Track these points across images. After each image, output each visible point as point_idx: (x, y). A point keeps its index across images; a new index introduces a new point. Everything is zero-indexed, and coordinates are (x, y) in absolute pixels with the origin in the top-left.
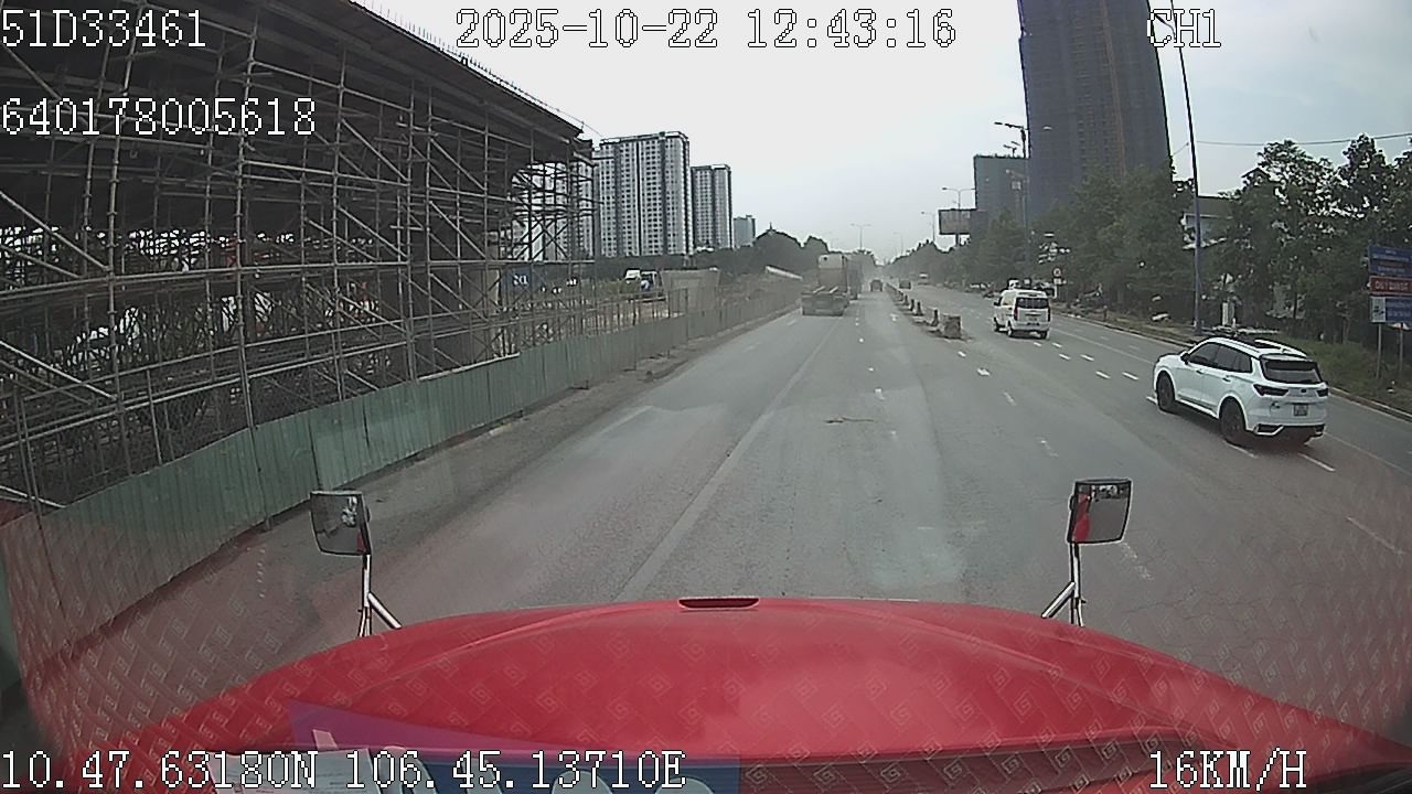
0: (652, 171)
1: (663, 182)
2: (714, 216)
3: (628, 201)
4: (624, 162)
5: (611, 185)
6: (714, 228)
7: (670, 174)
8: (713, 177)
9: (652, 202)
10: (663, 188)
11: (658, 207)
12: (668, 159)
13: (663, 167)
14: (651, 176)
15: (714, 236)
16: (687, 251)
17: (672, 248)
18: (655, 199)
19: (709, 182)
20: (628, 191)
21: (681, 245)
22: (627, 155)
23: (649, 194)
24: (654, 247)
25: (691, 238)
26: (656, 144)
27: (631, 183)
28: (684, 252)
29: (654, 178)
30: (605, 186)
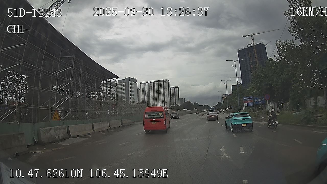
0: (162, 88)
1: (164, 91)
2: (175, 98)
3: (156, 95)
4: (155, 86)
5: (153, 91)
6: (175, 101)
7: (165, 89)
8: (175, 89)
9: (162, 95)
10: (164, 92)
12: (165, 86)
17: (166, 105)
19: (174, 91)
20: (156, 93)
21: (168, 105)
23: (161, 93)
24: (162, 105)
25: (170, 103)
26: (162, 82)
27: (157, 91)
29: (162, 90)
30: (151, 91)
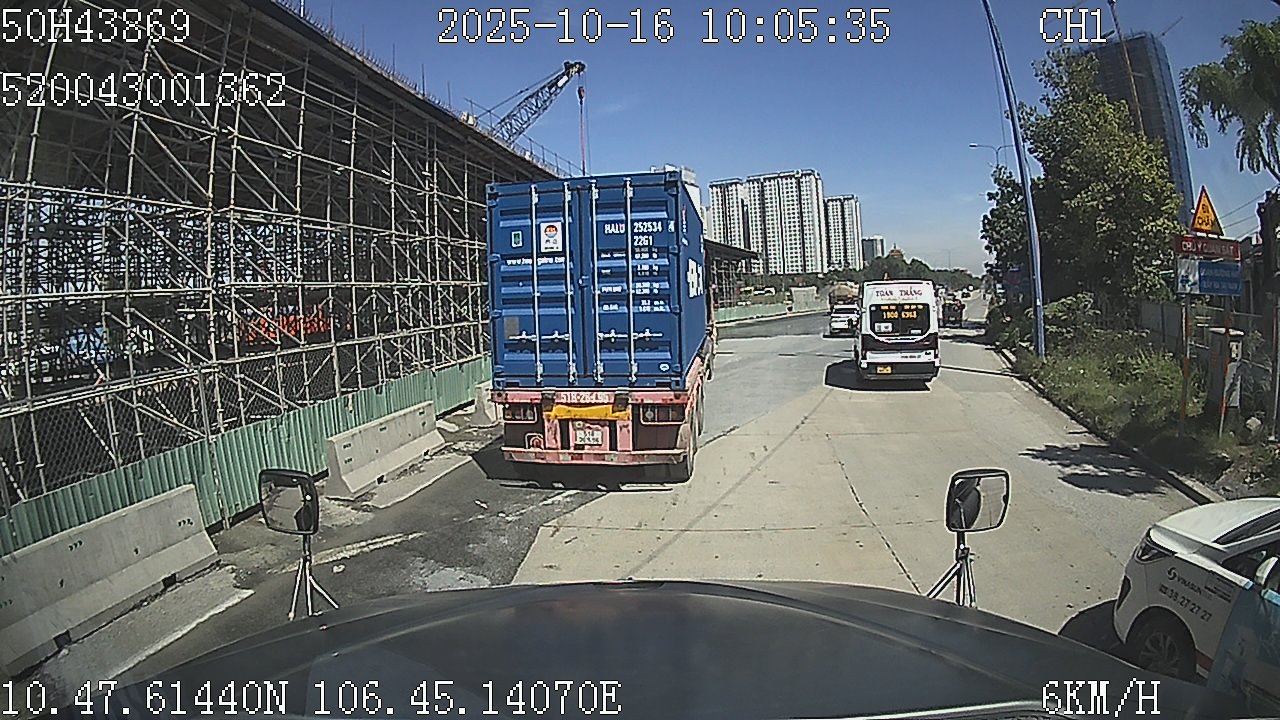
0: (791, 203)
1: (801, 213)
2: (844, 239)
3: (773, 232)
4: (768, 196)
5: (759, 214)
7: (806, 206)
8: (842, 205)
9: (793, 229)
10: (801, 217)
11: (798, 233)
12: (804, 193)
13: (800, 200)
15: (845, 256)
16: (822, 269)
17: (810, 268)
18: (795, 226)
19: (839, 210)
20: (773, 219)
21: (818, 265)
22: (771, 190)
23: (789, 222)
24: (794, 268)
25: (825, 260)
26: (794, 180)
28: (819, 270)
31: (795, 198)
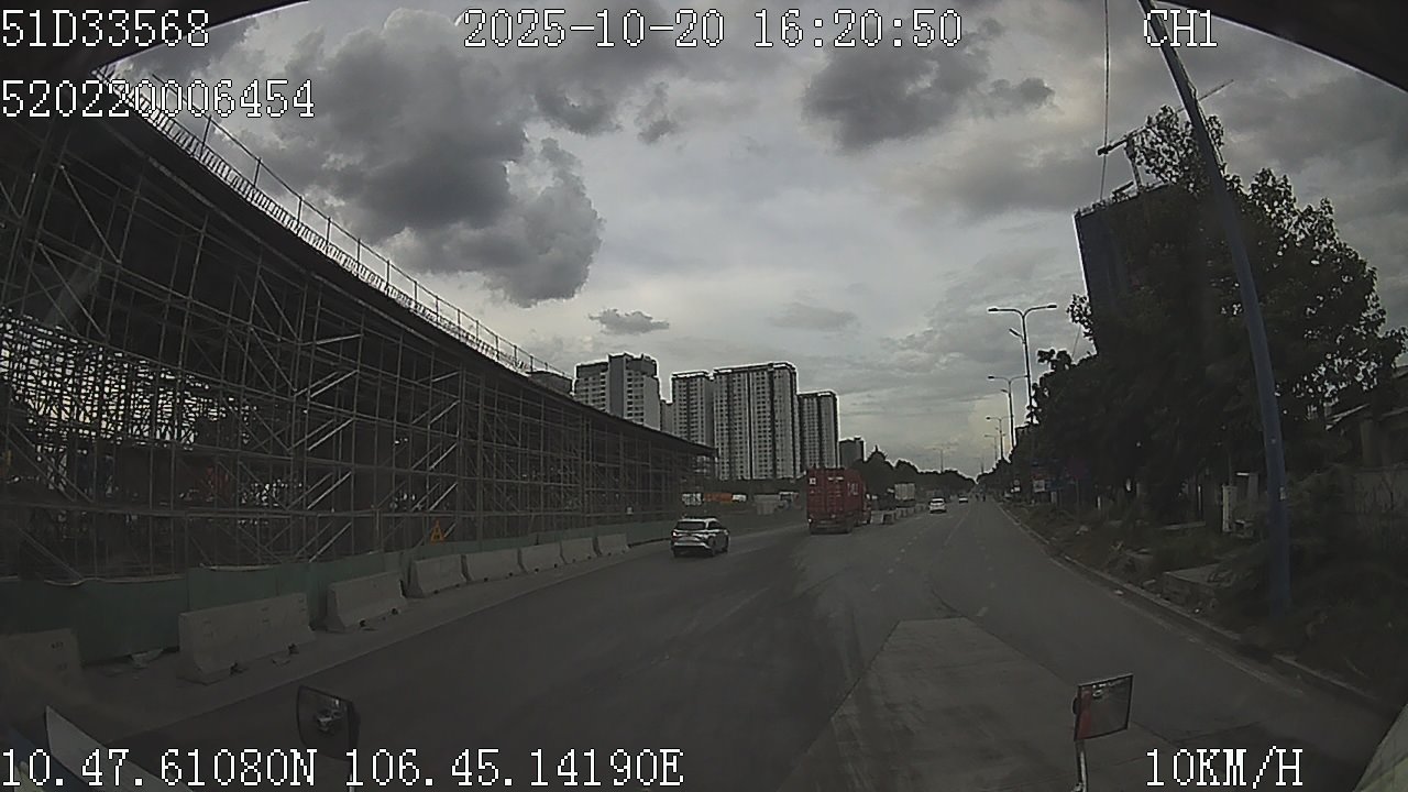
0: (762, 400)
1: (773, 412)
2: (821, 441)
3: (740, 428)
4: (735, 392)
5: (725, 413)
7: (778, 403)
9: (762, 429)
10: (773, 416)
11: (768, 434)
12: (776, 389)
13: (772, 398)
14: (761, 405)
15: (822, 459)
16: (795, 474)
18: (765, 427)
20: (740, 419)
22: (739, 383)
23: (759, 422)
24: (763, 472)
25: (798, 463)
28: (792, 476)
30: (719, 413)
31: (767, 395)
